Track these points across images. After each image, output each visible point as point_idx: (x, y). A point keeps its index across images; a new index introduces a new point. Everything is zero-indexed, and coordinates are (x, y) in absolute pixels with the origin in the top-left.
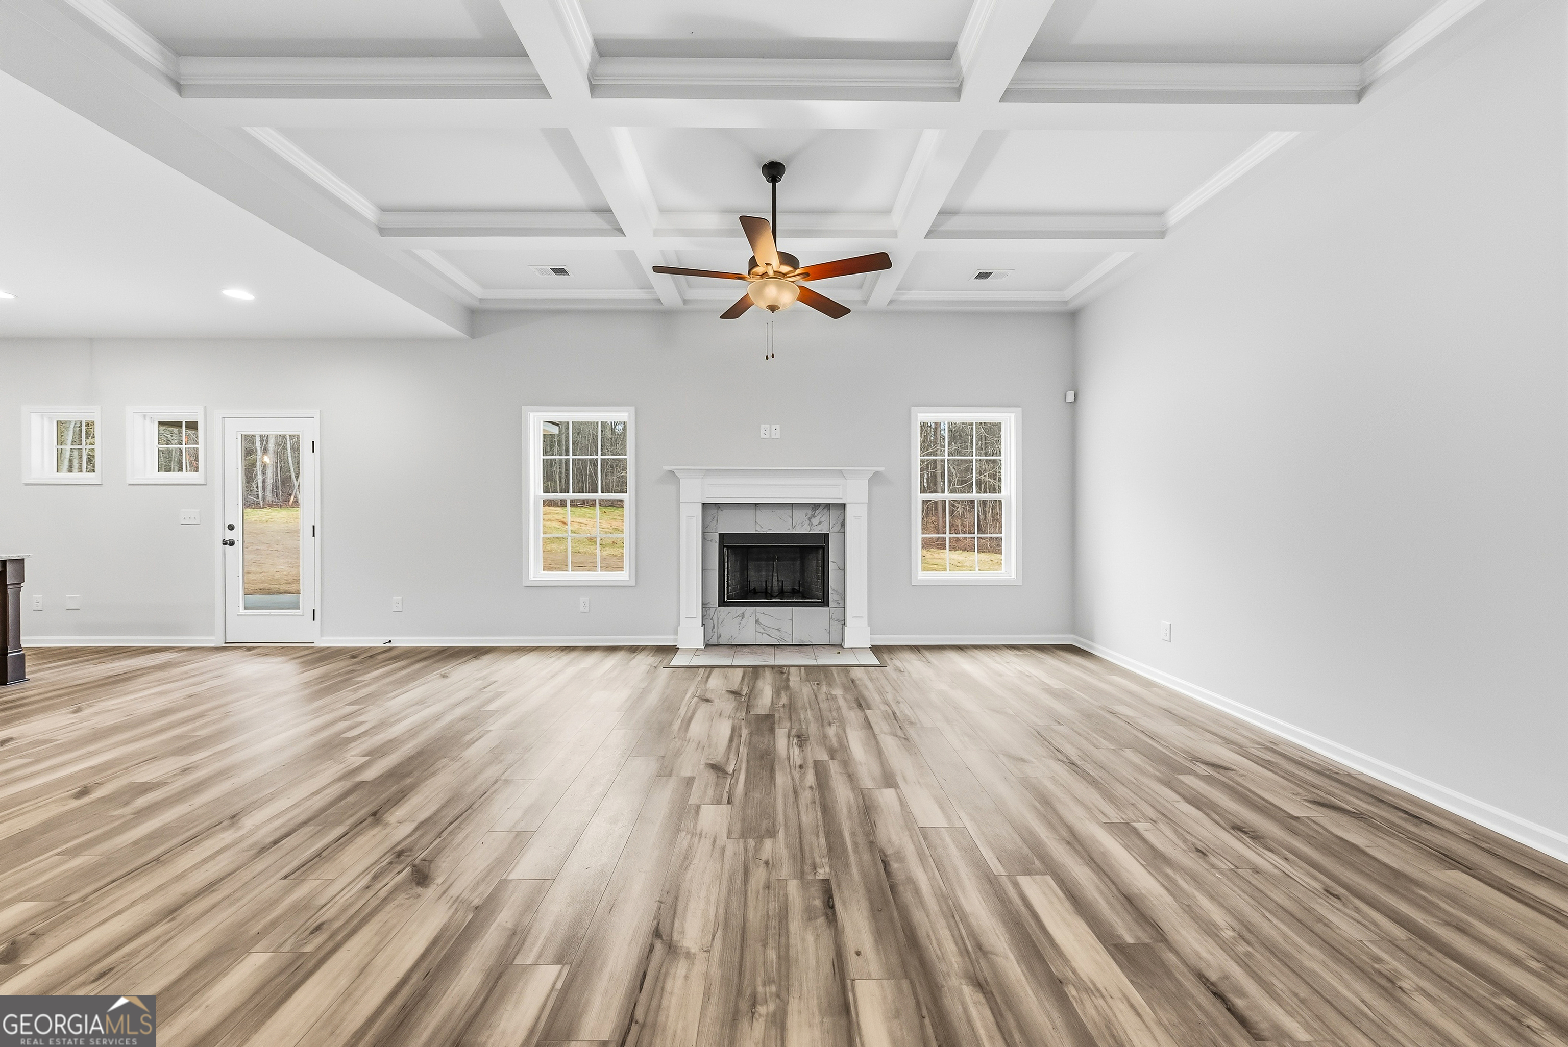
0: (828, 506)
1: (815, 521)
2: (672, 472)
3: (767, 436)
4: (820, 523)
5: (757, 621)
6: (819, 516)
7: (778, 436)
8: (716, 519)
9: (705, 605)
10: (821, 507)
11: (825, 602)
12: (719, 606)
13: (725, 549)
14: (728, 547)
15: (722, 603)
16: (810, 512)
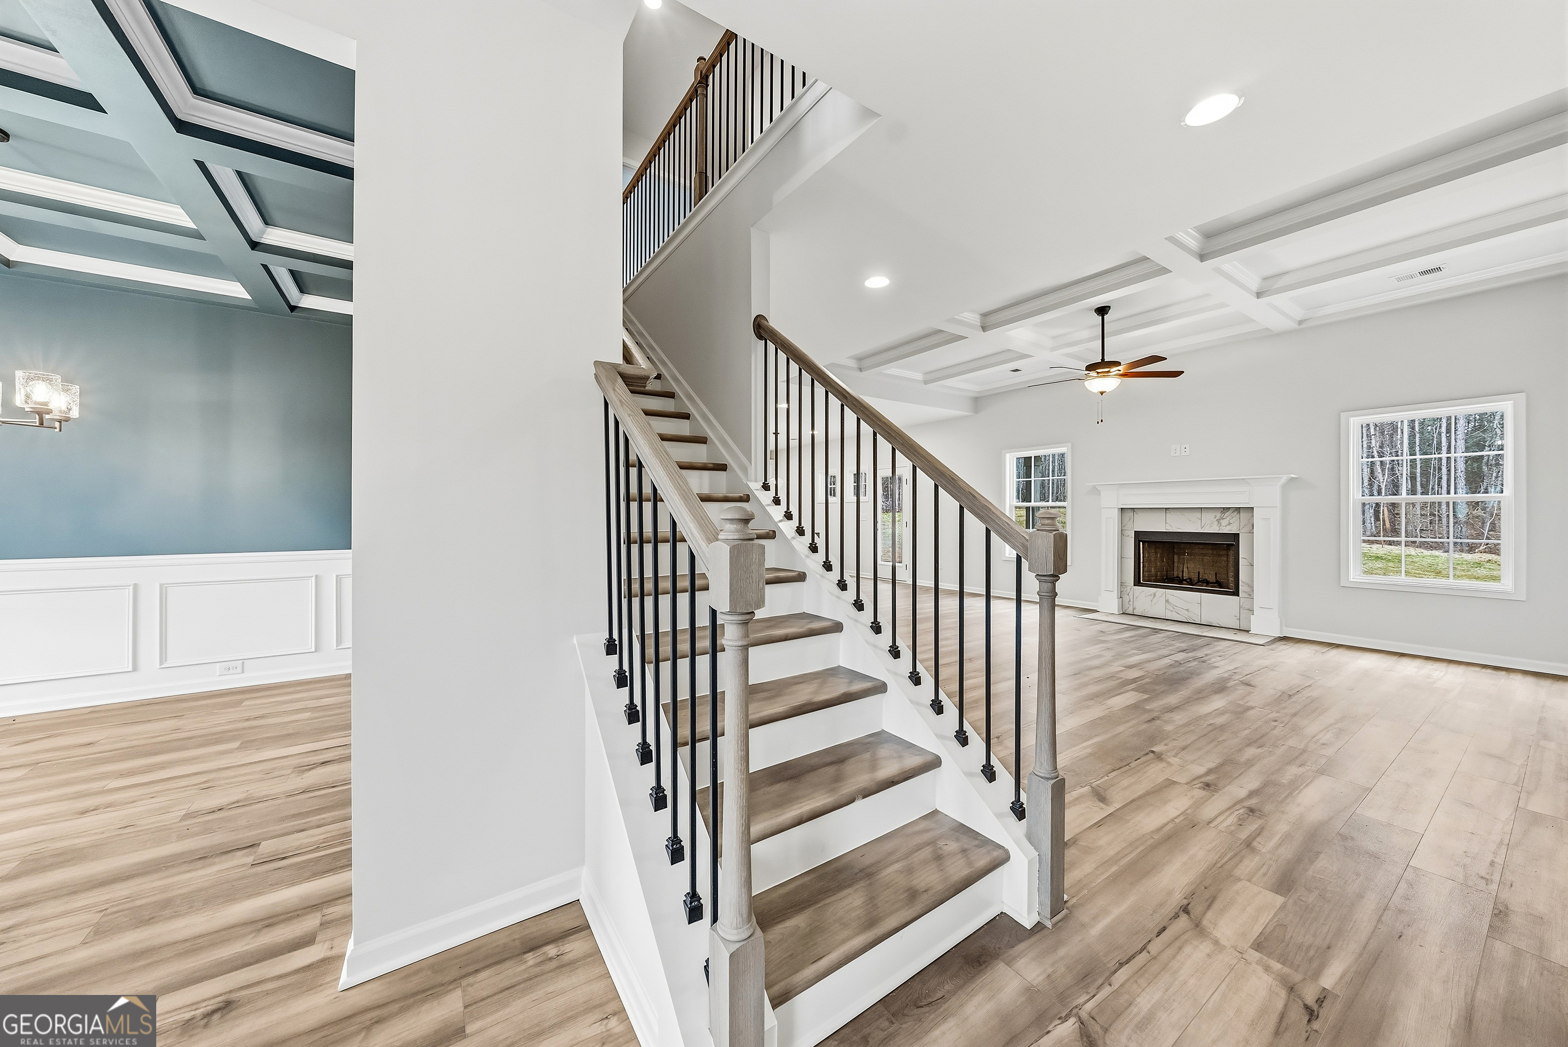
0: (1238, 510)
1: (1224, 522)
2: (1094, 487)
3: (1178, 454)
4: (1230, 524)
5: (1167, 601)
6: (1228, 519)
7: (1188, 453)
8: (1132, 520)
9: (1122, 584)
10: (1231, 511)
11: (1236, 593)
12: (1134, 585)
13: (1141, 543)
14: (1142, 541)
15: (1137, 583)
16: (1219, 515)
